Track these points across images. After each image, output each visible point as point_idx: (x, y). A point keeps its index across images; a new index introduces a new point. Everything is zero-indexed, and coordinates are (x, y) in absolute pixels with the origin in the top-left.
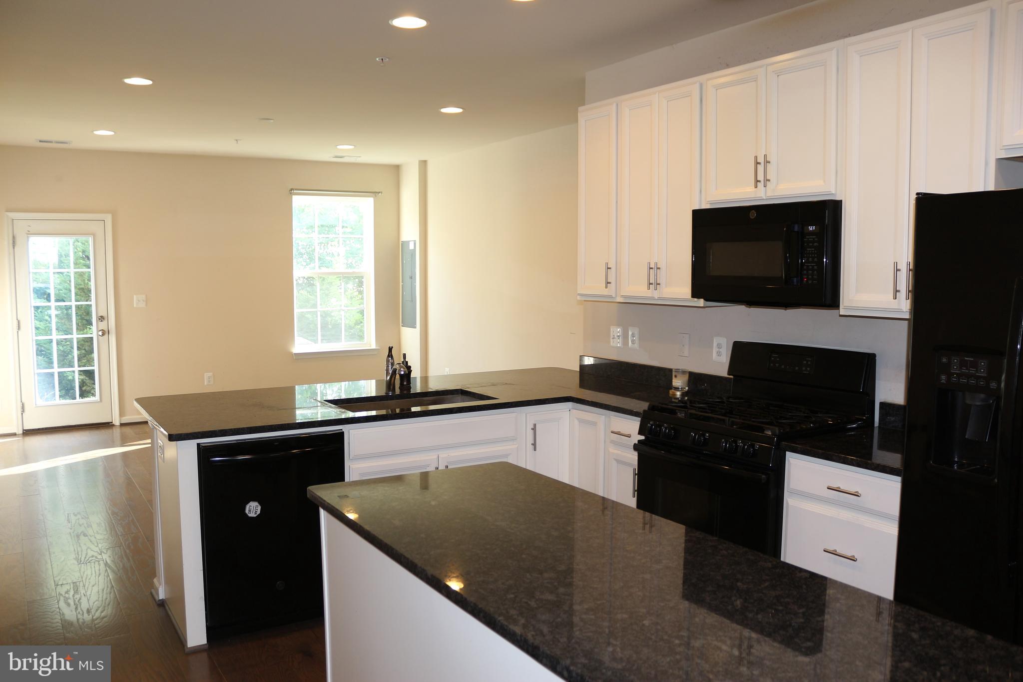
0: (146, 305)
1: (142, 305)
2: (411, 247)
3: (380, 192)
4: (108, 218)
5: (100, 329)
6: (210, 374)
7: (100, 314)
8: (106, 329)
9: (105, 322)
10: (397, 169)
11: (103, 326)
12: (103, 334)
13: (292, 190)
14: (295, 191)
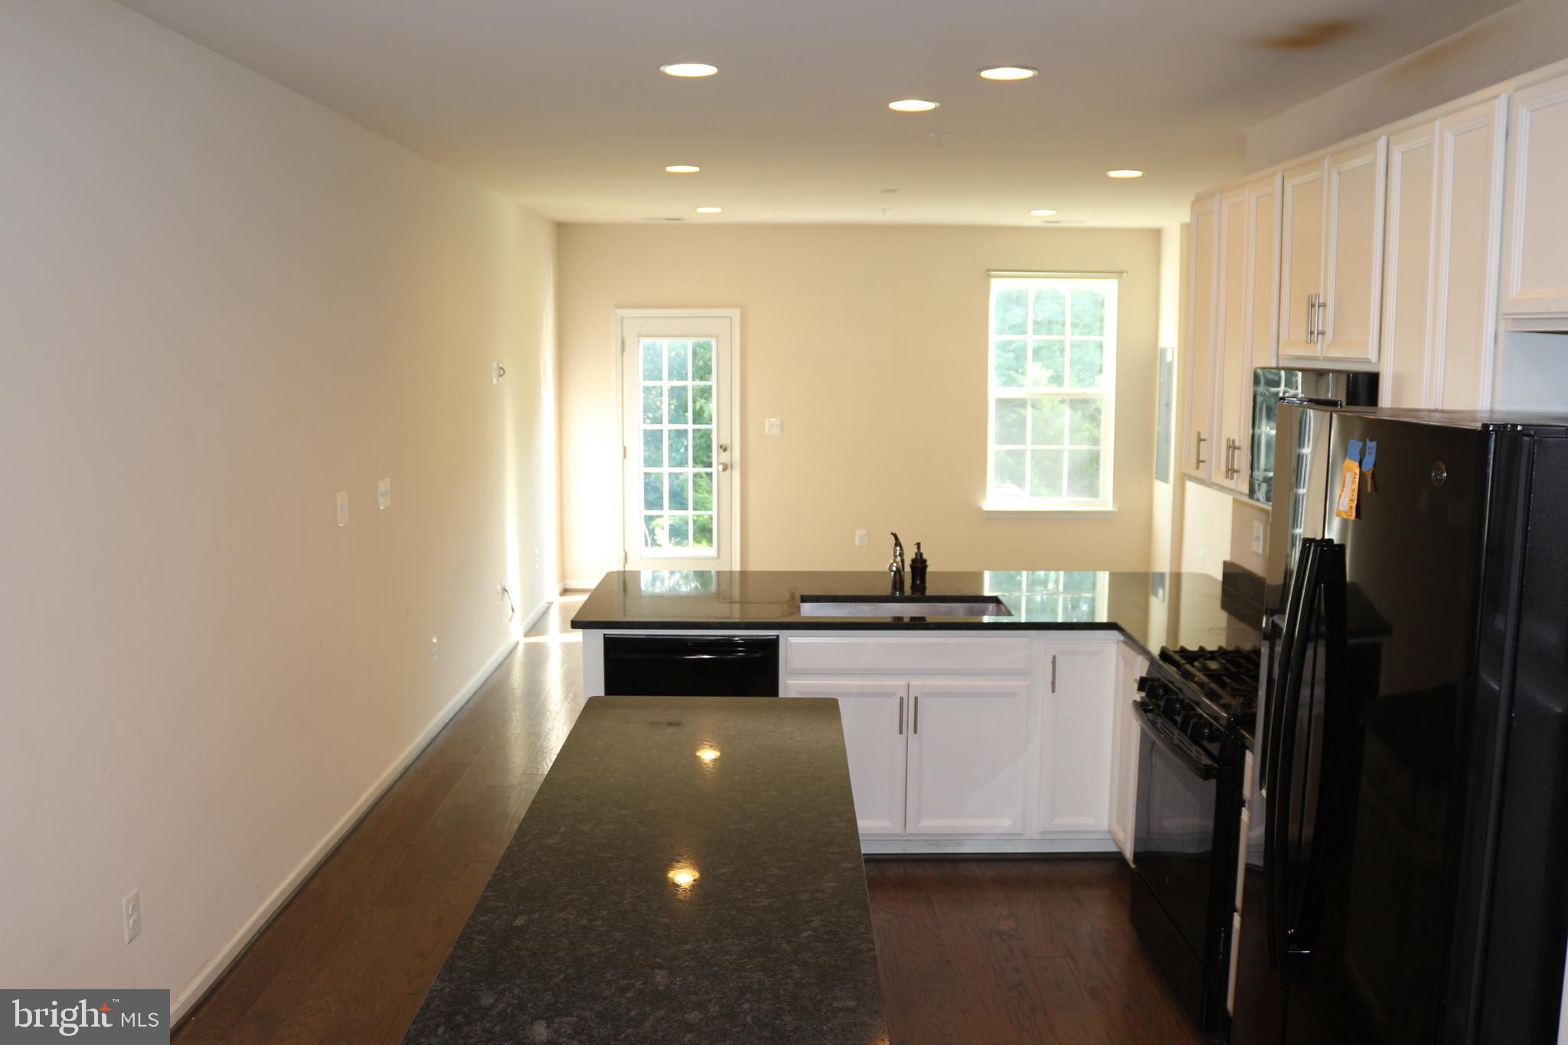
0: (782, 432)
1: (776, 431)
2: (1169, 358)
3: (1125, 272)
4: (736, 314)
5: (721, 461)
6: (864, 532)
7: (721, 443)
8: (728, 463)
9: (728, 453)
10: (1157, 234)
11: (725, 457)
12: (725, 469)
13: (989, 270)
14: (992, 273)
